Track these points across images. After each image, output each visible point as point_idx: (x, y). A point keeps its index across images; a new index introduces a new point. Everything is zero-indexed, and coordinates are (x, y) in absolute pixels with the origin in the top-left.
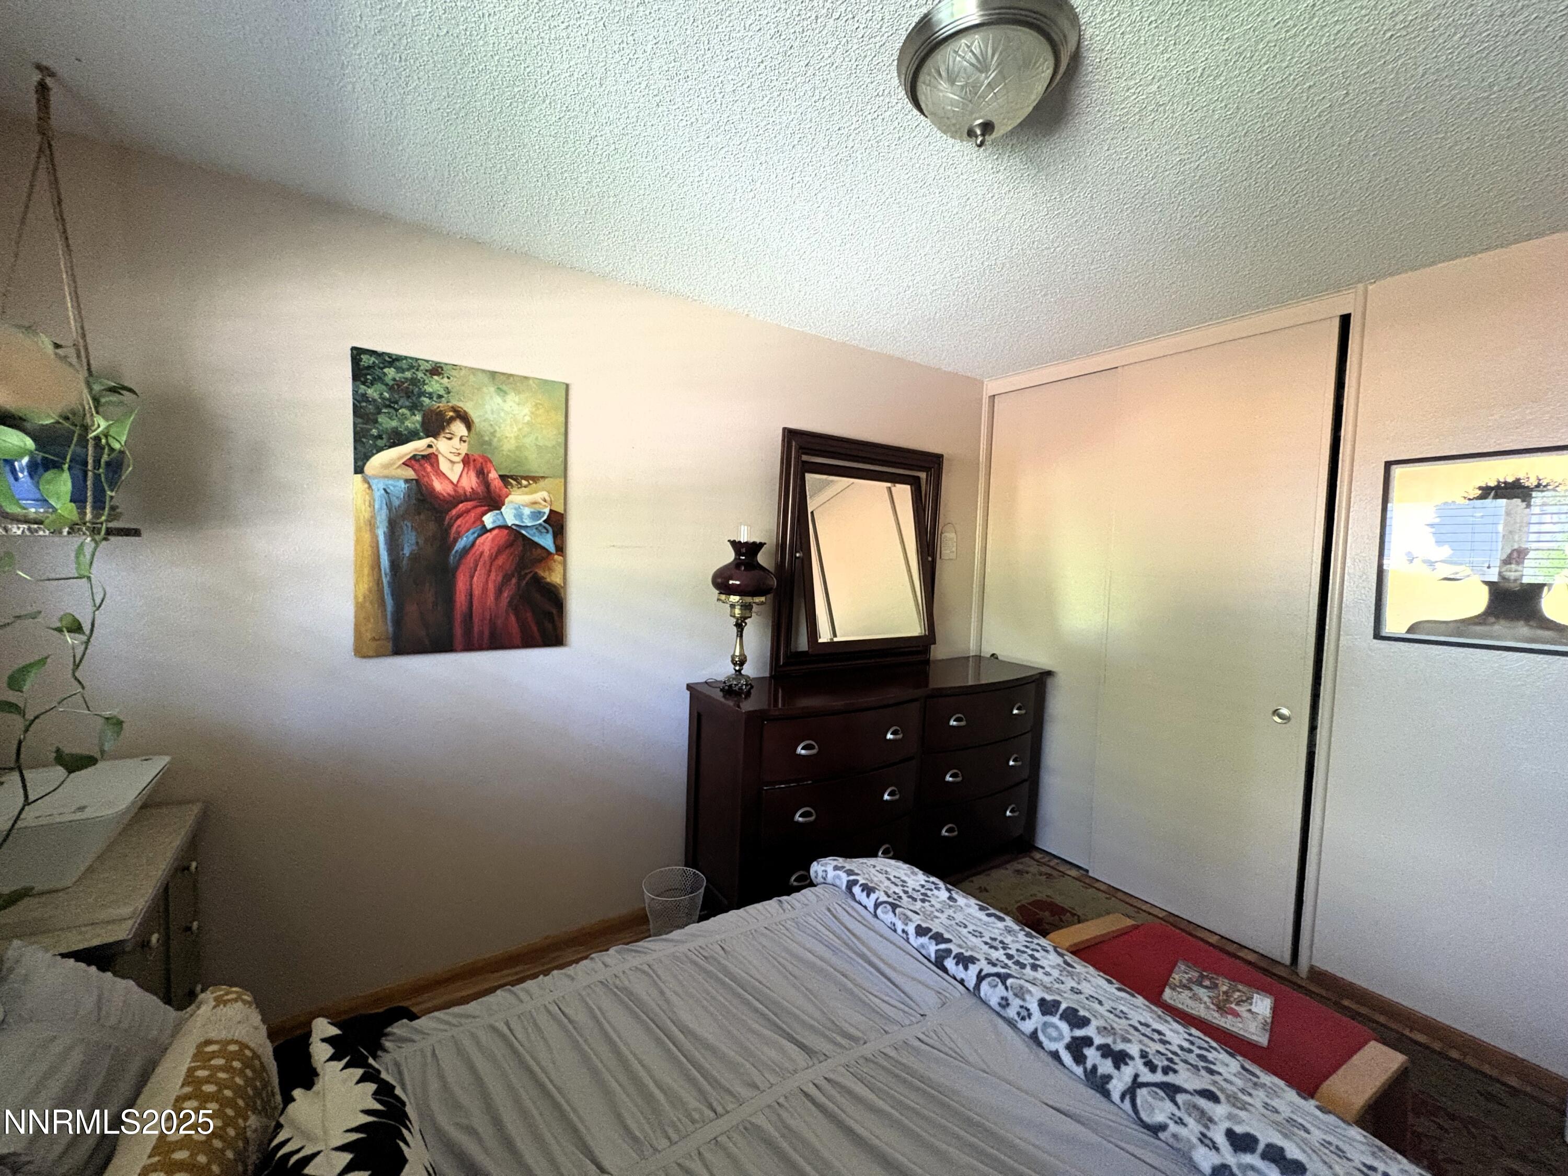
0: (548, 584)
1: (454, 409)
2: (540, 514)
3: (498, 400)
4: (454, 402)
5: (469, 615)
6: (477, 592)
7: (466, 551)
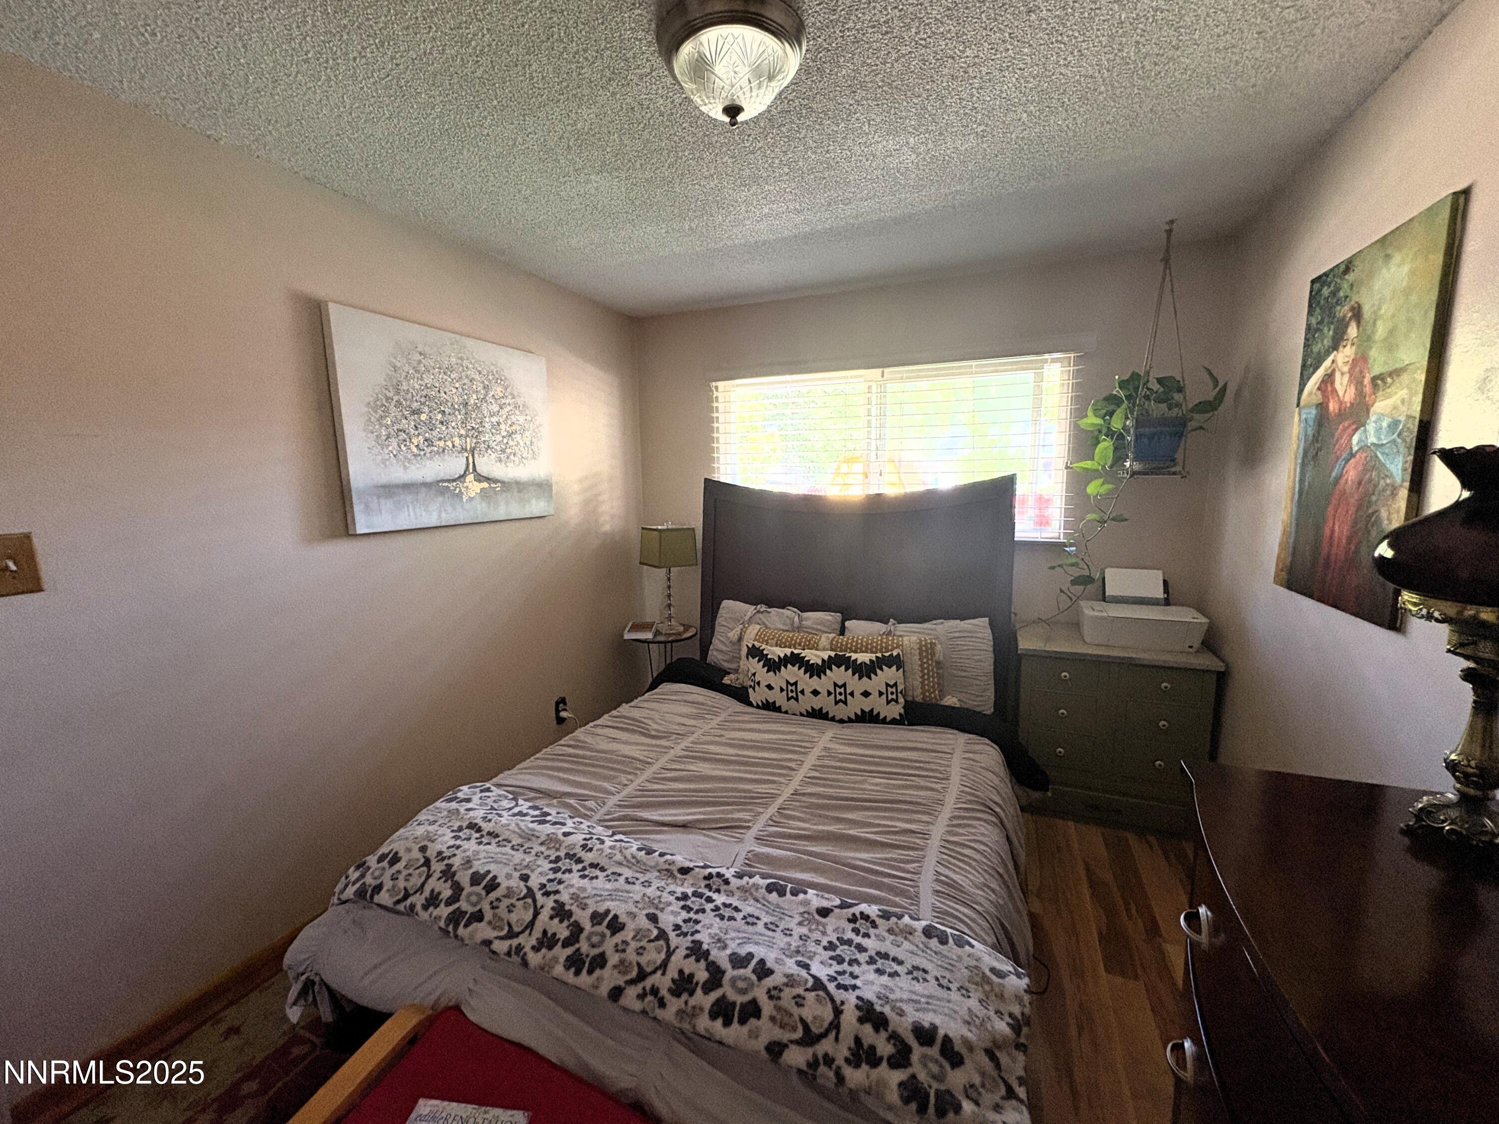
2: (1396, 423)
5: (1327, 563)
6: (1336, 534)
7: (1337, 480)
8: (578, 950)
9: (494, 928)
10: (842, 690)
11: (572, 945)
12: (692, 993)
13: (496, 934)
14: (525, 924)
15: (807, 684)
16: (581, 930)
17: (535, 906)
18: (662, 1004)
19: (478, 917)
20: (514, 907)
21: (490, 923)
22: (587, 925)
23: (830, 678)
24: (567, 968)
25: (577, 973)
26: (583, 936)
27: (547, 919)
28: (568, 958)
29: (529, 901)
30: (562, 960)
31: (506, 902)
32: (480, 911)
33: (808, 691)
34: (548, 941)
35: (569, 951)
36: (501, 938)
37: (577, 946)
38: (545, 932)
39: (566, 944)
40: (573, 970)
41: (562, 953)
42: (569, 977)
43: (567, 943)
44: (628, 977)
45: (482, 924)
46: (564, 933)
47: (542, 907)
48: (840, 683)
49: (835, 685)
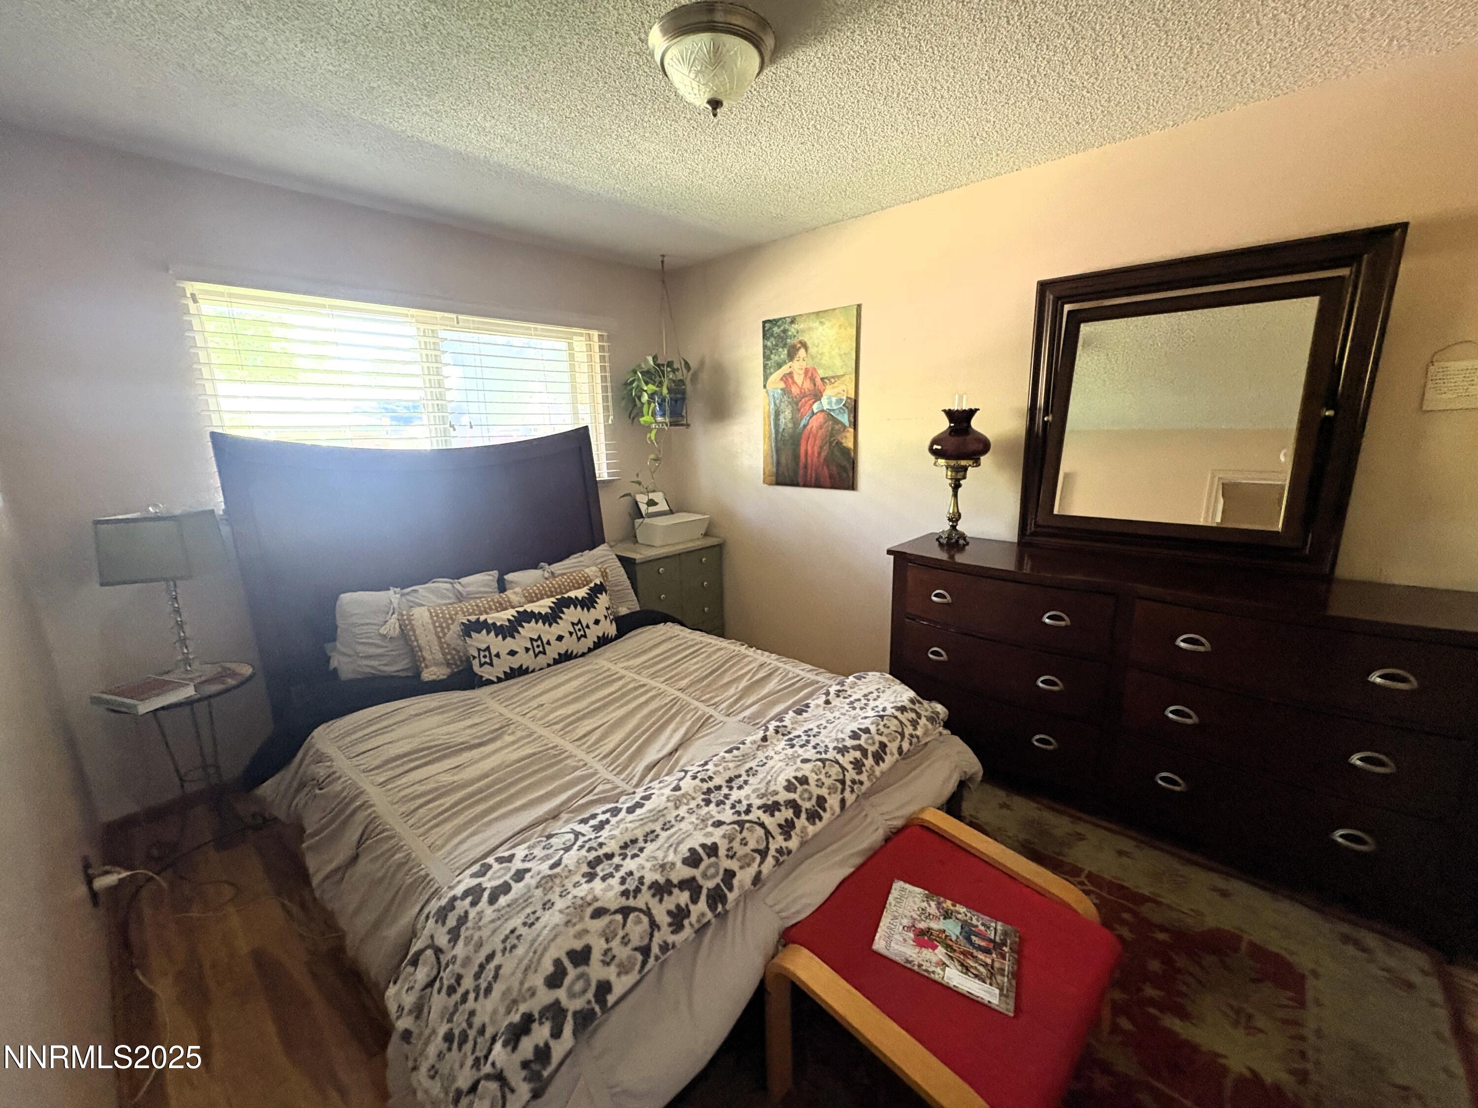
0: (844, 447)
1: (800, 342)
2: (841, 400)
3: (820, 328)
4: (801, 338)
5: (806, 467)
6: (810, 452)
7: (805, 426)
8: (807, 810)
9: (749, 865)
10: (580, 626)
11: (800, 811)
12: (864, 765)
13: (755, 865)
14: (764, 837)
15: (549, 633)
16: (794, 800)
17: (756, 823)
18: (861, 783)
19: (730, 875)
20: (744, 838)
21: (741, 868)
22: (792, 796)
23: (567, 620)
24: (814, 824)
25: (820, 818)
26: (799, 802)
27: (771, 819)
28: (808, 819)
29: (747, 825)
30: (806, 824)
31: (736, 844)
32: (726, 870)
33: (553, 641)
34: (787, 828)
35: (803, 816)
36: (761, 863)
37: (804, 810)
38: (780, 826)
39: (798, 817)
40: (817, 820)
41: (802, 822)
42: (819, 825)
43: (797, 814)
44: (839, 790)
45: (738, 874)
46: (789, 813)
47: (759, 818)
48: (576, 621)
49: (573, 624)
